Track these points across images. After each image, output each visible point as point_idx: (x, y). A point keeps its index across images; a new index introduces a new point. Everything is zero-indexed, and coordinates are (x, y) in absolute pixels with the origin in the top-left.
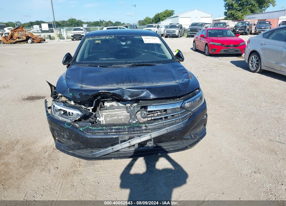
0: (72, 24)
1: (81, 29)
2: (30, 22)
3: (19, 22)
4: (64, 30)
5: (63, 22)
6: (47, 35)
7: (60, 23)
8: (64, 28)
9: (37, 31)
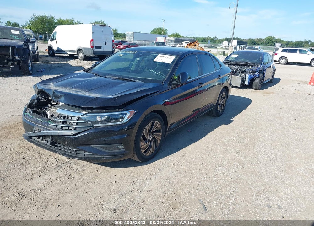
0: (269, 42)
1: (256, 48)
2: (227, 38)
3: (216, 37)
4: (240, 47)
5: (260, 40)
6: (222, 52)
7: (255, 41)
8: (241, 46)
9: (225, 47)
